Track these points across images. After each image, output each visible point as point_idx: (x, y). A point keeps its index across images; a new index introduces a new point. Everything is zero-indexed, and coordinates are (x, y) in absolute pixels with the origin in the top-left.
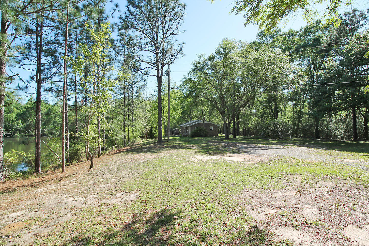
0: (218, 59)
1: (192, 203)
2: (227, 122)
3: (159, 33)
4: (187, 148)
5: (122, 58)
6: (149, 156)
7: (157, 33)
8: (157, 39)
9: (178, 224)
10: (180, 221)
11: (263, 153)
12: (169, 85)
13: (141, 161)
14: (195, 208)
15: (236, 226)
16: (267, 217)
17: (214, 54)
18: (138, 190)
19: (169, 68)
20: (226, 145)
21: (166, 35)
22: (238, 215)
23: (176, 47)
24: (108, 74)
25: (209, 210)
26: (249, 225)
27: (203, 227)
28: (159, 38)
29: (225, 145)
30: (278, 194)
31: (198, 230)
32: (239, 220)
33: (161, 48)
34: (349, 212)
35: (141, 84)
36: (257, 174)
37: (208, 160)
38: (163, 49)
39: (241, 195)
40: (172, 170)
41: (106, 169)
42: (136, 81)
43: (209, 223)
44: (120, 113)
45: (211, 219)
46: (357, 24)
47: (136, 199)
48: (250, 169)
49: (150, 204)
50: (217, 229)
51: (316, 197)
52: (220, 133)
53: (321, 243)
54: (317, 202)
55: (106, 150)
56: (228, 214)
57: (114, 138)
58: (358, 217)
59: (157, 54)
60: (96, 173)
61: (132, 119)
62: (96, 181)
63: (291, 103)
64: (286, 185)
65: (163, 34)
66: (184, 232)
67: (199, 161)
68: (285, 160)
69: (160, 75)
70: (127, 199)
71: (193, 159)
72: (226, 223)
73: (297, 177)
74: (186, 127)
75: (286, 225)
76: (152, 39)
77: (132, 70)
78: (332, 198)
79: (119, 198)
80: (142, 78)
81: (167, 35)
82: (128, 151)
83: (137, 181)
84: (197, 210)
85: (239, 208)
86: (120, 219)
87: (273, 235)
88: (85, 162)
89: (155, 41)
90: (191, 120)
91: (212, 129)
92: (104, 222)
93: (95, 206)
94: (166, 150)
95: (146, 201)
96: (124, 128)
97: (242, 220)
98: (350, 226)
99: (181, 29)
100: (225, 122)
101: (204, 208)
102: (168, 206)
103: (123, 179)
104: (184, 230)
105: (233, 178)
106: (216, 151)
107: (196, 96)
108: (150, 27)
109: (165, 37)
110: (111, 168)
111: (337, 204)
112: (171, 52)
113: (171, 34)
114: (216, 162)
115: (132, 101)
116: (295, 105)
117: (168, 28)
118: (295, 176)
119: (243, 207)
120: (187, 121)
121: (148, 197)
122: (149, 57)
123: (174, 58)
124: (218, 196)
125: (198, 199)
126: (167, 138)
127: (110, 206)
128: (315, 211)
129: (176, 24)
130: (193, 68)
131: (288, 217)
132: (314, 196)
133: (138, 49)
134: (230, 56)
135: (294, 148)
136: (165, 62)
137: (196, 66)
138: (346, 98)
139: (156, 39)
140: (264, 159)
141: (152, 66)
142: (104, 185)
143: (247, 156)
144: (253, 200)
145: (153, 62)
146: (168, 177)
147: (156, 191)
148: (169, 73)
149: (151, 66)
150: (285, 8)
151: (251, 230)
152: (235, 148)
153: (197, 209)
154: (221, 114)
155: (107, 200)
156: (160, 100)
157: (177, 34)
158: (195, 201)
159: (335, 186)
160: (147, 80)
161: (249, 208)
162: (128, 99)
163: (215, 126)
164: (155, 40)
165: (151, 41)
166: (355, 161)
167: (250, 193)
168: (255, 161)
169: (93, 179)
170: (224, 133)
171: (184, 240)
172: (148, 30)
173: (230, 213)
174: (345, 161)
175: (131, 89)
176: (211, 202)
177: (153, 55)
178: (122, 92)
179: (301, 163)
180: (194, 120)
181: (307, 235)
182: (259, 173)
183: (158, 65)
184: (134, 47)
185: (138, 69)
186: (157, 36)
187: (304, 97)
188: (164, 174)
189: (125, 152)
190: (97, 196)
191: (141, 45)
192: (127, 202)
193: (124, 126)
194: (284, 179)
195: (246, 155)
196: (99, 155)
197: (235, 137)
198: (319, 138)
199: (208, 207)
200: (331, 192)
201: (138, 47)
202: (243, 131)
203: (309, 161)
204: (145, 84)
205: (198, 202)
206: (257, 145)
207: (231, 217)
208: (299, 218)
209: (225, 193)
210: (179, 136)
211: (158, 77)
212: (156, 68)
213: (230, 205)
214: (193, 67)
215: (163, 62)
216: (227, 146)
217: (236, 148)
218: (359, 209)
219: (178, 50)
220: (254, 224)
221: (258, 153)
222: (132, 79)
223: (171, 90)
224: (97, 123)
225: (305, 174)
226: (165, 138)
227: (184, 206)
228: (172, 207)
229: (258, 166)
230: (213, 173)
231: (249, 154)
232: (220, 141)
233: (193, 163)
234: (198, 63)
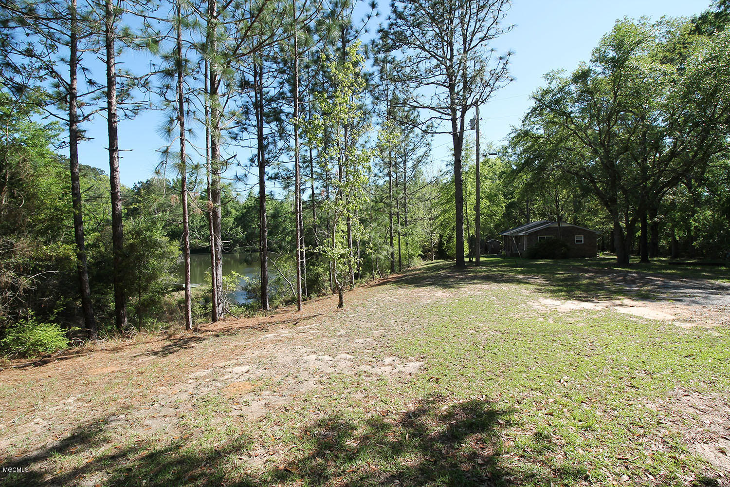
1: (539, 400)
2: (623, 224)
3: (455, 44)
4: (519, 282)
5: (383, 107)
6: (439, 293)
7: (451, 44)
8: (452, 56)
9: (506, 437)
10: (512, 431)
12: (478, 150)
13: (424, 301)
14: (544, 411)
15: (654, 470)
17: (588, 65)
18: (422, 356)
19: (477, 114)
20: (620, 278)
21: (470, 45)
22: (661, 447)
23: (492, 65)
24: (361, 141)
25: (580, 421)
26: (694, 476)
27: (566, 455)
28: (455, 53)
29: (618, 279)
31: (555, 459)
32: (663, 459)
33: (461, 72)
35: (420, 152)
36: (715, 356)
37: (572, 313)
38: (464, 75)
39: (668, 401)
40: (487, 325)
41: (364, 312)
42: (411, 148)
43: (581, 452)
44: (384, 211)
45: (587, 442)
47: (419, 373)
48: (692, 339)
49: (446, 387)
50: (604, 468)
52: (603, 250)
55: (361, 277)
56: (630, 440)
57: (374, 256)
59: (451, 87)
60: (348, 317)
61: (406, 222)
62: (349, 331)
65: (465, 43)
66: (522, 456)
67: (549, 312)
69: (459, 130)
70: (403, 369)
71: (536, 306)
72: (626, 459)
74: (517, 237)
76: (441, 59)
77: (403, 127)
79: (388, 365)
80: (422, 140)
81: (473, 44)
82: (399, 282)
83: (419, 339)
84: (549, 416)
85: (663, 430)
86: (392, 404)
88: (329, 296)
89: (448, 61)
90: (528, 222)
91: (581, 241)
92: (366, 405)
93: (349, 373)
94: (473, 283)
95: (437, 379)
96: (392, 238)
97: (673, 460)
99: (503, 24)
100: (616, 224)
101: (568, 415)
102: (484, 396)
103: (393, 333)
104: (521, 452)
105: (644, 358)
106: (591, 292)
107: (542, 168)
108: (437, 34)
109: (469, 50)
110: (371, 310)
112: (482, 79)
113: (482, 40)
114: (595, 317)
115: (405, 187)
117: (475, 27)
119: (674, 431)
120: (520, 225)
121: (442, 372)
122: (436, 98)
123: (488, 89)
124: (602, 394)
125: (551, 394)
126: (474, 260)
127: (375, 378)
129: (492, 16)
130: (534, 105)
133: (413, 85)
134: (632, 62)
136: (469, 103)
137: (540, 100)
139: (449, 57)
141: (443, 113)
142: (362, 340)
143: (682, 310)
144: (706, 419)
145: (443, 105)
146: (481, 338)
147: (456, 363)
148: (477, 123)
149: (440, 114)
152: (646, 288)
153: (551, 414)
154: (608, 206)
155: (369, 367)
156: (458, 181)
157: (496, 36)
158: (545, 397)
160: (432, 143)
161: (693, 435)
162: (397, 185)
163: (590, 235)
164: (448, 59)
165: (439, 63)
167: (694, 399)
168: (709, 321)
169: (345, 327)
170: (613, 251)
171: (522, 472)
172: (434, 43)
173: (636, 438)
175: (402, 165)
176: (585, 405)
177: (444, 91)
178: (386, 171)
180: (535, 221)
182: (720, 354)
183: (454, 111)
184: (407, 82)
185: (415, 124)
186: (452, 50)
188: (471, 332)
189: (395, 282)
190: (352, 357)
191: (419, 74)
192: (403, 376)
193: (391, 234)
195: (678, 304)
196: (351, 286)
197: (644, 259)
199: (578, 413)
201: (414, 79)
202: (670, 247)
204: (428, 151)
205: (551, 400)
206: (713, 281)
207: (640, 448)
209: (622, 391)
210: (501, 257)
211: (454, 134)
212: (450, 117)
213: (637, 420)
214: (533, 103)
215: (464, 103)
216: (624, 281)
217: (650, 288)
219: (497, 72)
220: (708, 476)
221: (716, 302)
222: (403, 145)
223: (482, 159)
224: (345, 228)
226: (470, 259)
227: (520, 403)
228: (493, 399)
229: (717, 334)
230: (587, 340)
231: (688, 305)
232: (604, 268)
233: (537, 315)
234: (547, 92)
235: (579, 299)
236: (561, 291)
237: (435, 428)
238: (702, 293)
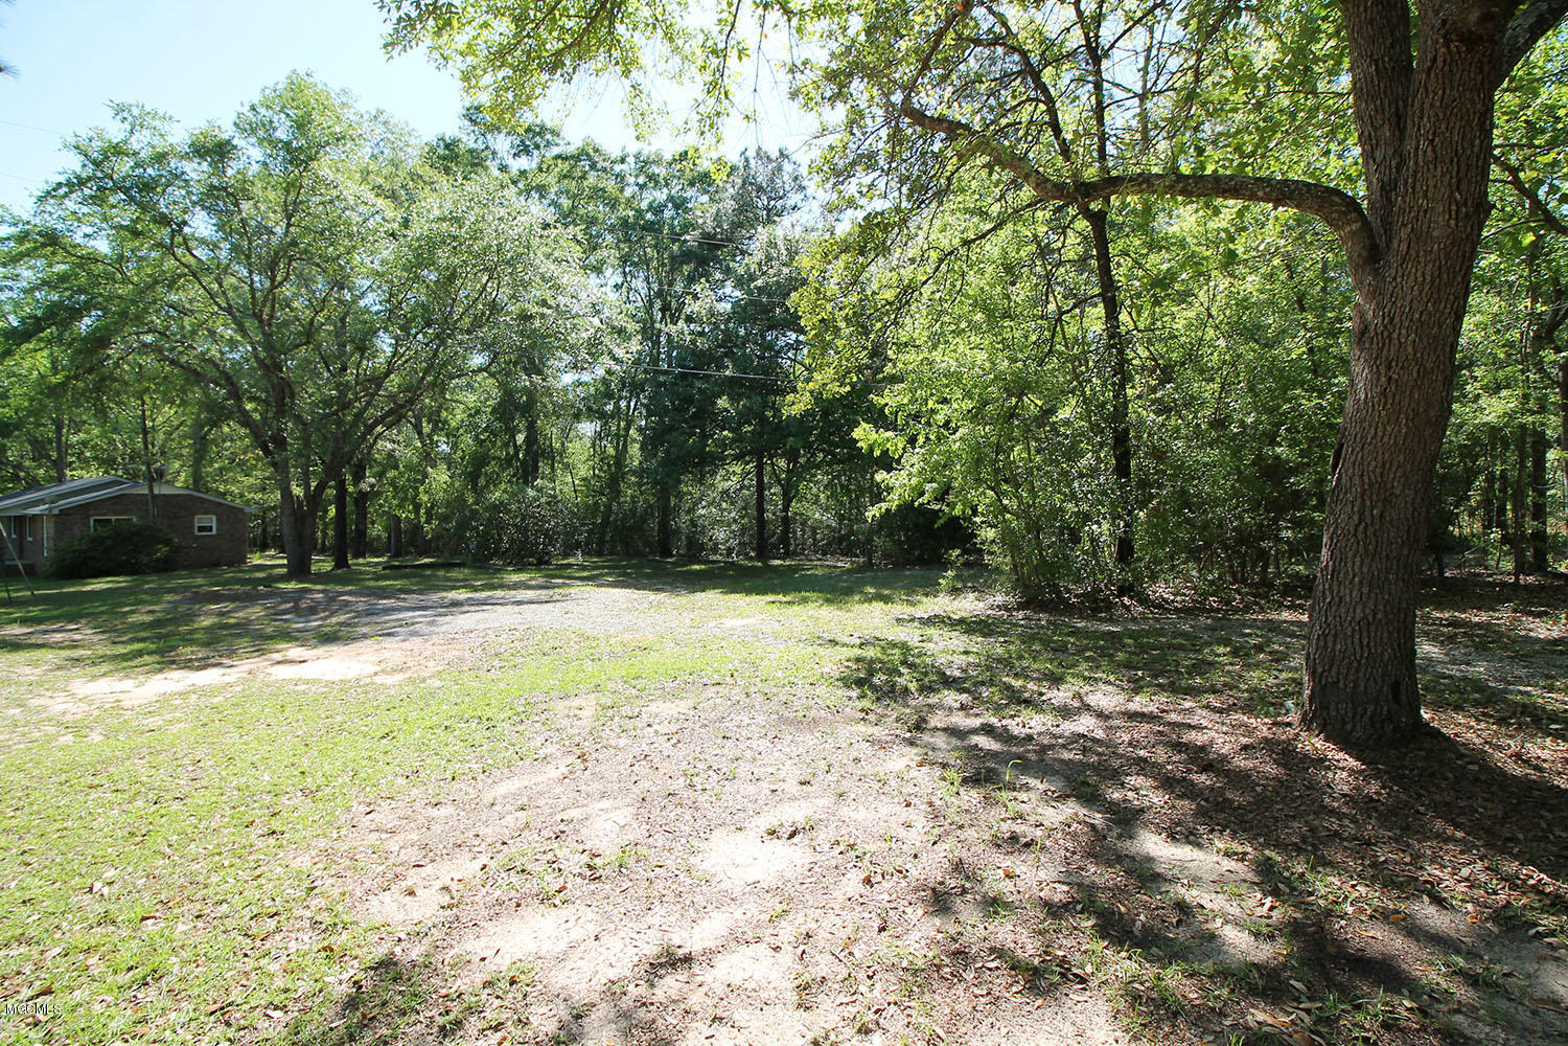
1: (12, 969)
2: (299, 491)
11: (466, 628)
14: (26, 993)
15: (283, 996)
16: (446, 900)
17: (227, 131)
20: (288, 605)
22: (306, 938)
25: (130, 969)
26: (357, 966)
29: (284, 607)
30: (503, 789)
32: (307, 961)
34: (718, 789)
36: (428, 724)
37: (164, 700)
39: (335, 836)
45: (140, 1015)
46: (781, 198)
48: (397, 703)
51: (634, 761)
52: (264, 547)
53: (630, 925)
54: (636, 778)
56: (246, 955)
58: (739, 796)
63: (588, 428)
64: (540, 740)
67: (96, 713)
68: (552, 643)
71: (58, 705)
72: (230, 1004)
73: (584, 704)
74: (20, 520)
75: (518, 905)
78: (681, 752)
85: (314, 902)
87: (462, 963)
90: (61, 479)
91: (211, 529)
97: (324, 954)
98: (718, 833)
100: (287, 493)
101: (95, 971)
105: (305, 764)
106: (220, 644)
107: (100, 340)
111: (692, 771)
114: (215, 701)
116: (598, 436)
118: (577, 702)
119: (336, 893)
120: (31, 485)
124: (201, 878)
125: (58, 935)
128: (624, 815)
130: (78, 170)
131: (529, 867)
132: (629, 762)
134: (324, 167)
135: (586, 596)
137: (97, 164)
138: (740, 425)
140: (467, 654)
143: (392, 650)
144: (393, 844)
150: (561, 45)
151: (361, 987)
152: (334, 620)
153: (48, 992)
158: (35, 951)
159: (692, 712)
161: (368, 884)
163: (231, 515)
166: (752, 621)
167: (384, 816)
168: (431, 664)
170: (281, 549)
173: (258, 943)
174: (728, 623)
176: (150, 922)
179: (604, 648)
180: (88, 476)
181: (590, 914)
182: (435, 718)
187: (628, 407)
194: (537, 718)
195: (388, 642)
197: (341, 562)
198: (672, 556)
199: (125, 956)
200: (675, 738)
202: (389, 538)
203: (627, 637)
205: (56, 951)
206: (444, 594)
207: (263, 962)
208: (568, 860)
209: (245, 852)
213: (268, 903)
214: (74, 164)
216: (296, 610)
217: (342, 618)
218: (743, 769)
220: (381, 952)
221: (443, 629)
225: (611, 686)
229: (439, 684)
230: (186, 761)
231: (405, 641)
232: (257, 589)
233: (51, 730)
234: (118, 150)
235: (187, 665)
236: (140, 653)
238: (425, 616)
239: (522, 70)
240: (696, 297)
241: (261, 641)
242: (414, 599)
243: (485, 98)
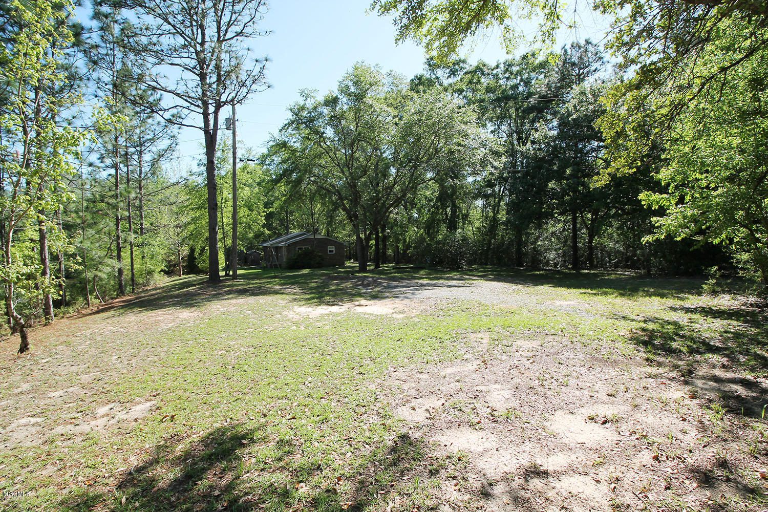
0: (344, 104)
1: (283, 407)
2: (362, 236)
3: (208, 28)
4: (276, 293)
5: (106, 76)
6: (185, 314)
7: (202, 27)
8: (203, 43)
9: (248, 456)
10: (255, 448)
11: (428, 296)
12: (234, 153)
13: (164, 327)
14: (288, 417)
15: (369, 440)
16: (428, 415)
17: (336, 93)
18: (154, 394)
19: (234, 113)
20: (360, 283)
21: (225, 35)
22: (376, 418)
24: (65, 114)
25: (318, 416)
26: (395, 434)
27: (303, 453)
28: (207, 39)
29: (358, 283)
30: (449, 371)
31: (293, 460)
32: (377, 428)
33: (214, 63)
34: (558, 389)
35: (163, 144)
36: (415, 337)
37: (322, 316)
38: (218, 67)
39: (383, 379)
40: (239, 342)
41: (68, 353)
42: (149, 137)
43: (316, 444)
44: (107, 214)
45: (322, 434)
47: (149, 415)
48: (402, 327)
49: (184, 422)
50: (333, 453)
51: (510, 368)
52: (350, 259)
53: (514, 448)
54: (512, 377)
55: (68, 304)
56: (355, 420)
57: (89, 275)
58: (570, 395)
59: (202, 76)
60: (38, 364)
61: (142, 229)
62: (38, 383)
63: (480, 203)
64: (463, 351)
65: (219, 32)
66: (262, 470)
67: (302, 319)
68: (466, 306)
69: (211, 127)
70: (125, 417)
71: (291, 315)
72: (351, 438)
73: (483, 337)
74: (277, 248)
75: (459, 425)
76: (190, 40)
77: (138, 109)
78: (535, 367)
79: (103, 416)
80: (165, 130)
81: (228, 36)
82: (129, 306)
83: (152, 374)
84: (292, 420)
85: (378, 404)
86: (104, 465)
87: (437, 445)
88: (4, 338)
89: (198, 45)
90: (287, 233)
91: (333, 251)
92: (60, 480)
93: (34, 444)
94: (228, 299)
95: (173, 417)
96: (119, 249)
97: (382, 426)
98: (559, 413)
99: (260, 26)
100: (358, 237)
101: (308, 414)
102: (229, 420)
103: (114, 373)
104: (262, 466)
105: (370, 347)
106: (339, 296)
107: (299, 181)
108: (184, 8)
109: (224, 40)
110: (80, 348)
111: (542, 378)
112: (237, 77)
113: (238, 34)
114: (338, 318)
115: (140, 185)
116: (485, 207)
117: (231, 18)
118: (480, 335)
119: (385, 402)
120: (280, 235)
121: (179, 406)
122: (182, 83)
123: (244, 90)
124: (338, 386)
125: (296, 398)
126: (231, 273)
127: (78, 440)
128: (507, 394)
129: (249, 13)
130: (291, 118)
131: (463, 409)
132: (508, 368)
133: (152, 60)
134: (368, 100)
135: (481, 284)
136: (223, 98)
137: (297, 115)
138: (563, 196)
139: (199, 40)
140: (429, 308)
141: (192, 104)
142: (61, 392)
143: (398, 304)
144: (405, 387)
145: (192, 95)
146: (231, 359)
147: (199, 391)
148: (234, 124)
149: (189, 105)
150: (470, 19)
151: (397, 444)
152: (376, 289)
153: (294, 418)
154: (352, 221)
155: (70, 427)
156: (212, 185)
157: (253, 36)
158: (290, 402)
159: (540, 348)
160: (179, 136)
161: (397, 402)
162: (128, 181)
163: (339, 245)
164: (198, 43)
165: (186, 43)
166: (572, 303)
167: (401, 374)
168: (414, 311)
169: (30, 378)
170: (356, 260)
171: (261, 486)
172: (180, 17)
173: (359, 416)
174: (558, 303)
175: (136, 157)
176: (323, 399)
177: (193, 79)
178: (108, 161)
179: (491, 311)
180: (296, 232)
181: (493, 437)
182: (418, 335)
183: (206, 104)
184: (143, 54)
185: (153, 108)
186: (203, 35)
187: (500, 191)
188: (220, 353)
189: (123, 307)
190: (39, 420)
191: (159, 49)
192: (124, 425)
193: (118, 244)
194: (462, 341)
195: (396, 300)
196: (47, 319)
197: (377, 266)
198: (522, 266)
199: (316, 411)
200: (532, 359)
201: (153, 54)
202: (394, 255)
203: (503, 306)
204: (174, 145)
205: (296, 404)
206: (418, 281)
207: (361, 424)
208: (481, 409)
209: (352, 379)
210: (260, 268)
211: (206, 132)
212: (201, 111)
213: (361, 401)
214: (290, 116)
215: (218, 98)
216: (362, 285)
217: (379, 289)
218: (572, 382)
219: (253, 74)
220: (404, 431)
221: (418, 296)
222: (138, 131)
223: (239, 165)
224: (36, 236)
225: (496, 329)
226: (226, 273)
227: (265, 416)
228: (238, 420)
229: (418, 320)
230: (331, 341)
231: (402, 300)
232: (349, 275)
233: (290, 324)
234: (303, 108)
235: (328, 304)
236: (313, 298)
237: (166, 475)
238: (410, 290)
239: (452, 35)
240: (537, 130)
241: (352, 296)
242: (405, 282)
243: (434, 53)
